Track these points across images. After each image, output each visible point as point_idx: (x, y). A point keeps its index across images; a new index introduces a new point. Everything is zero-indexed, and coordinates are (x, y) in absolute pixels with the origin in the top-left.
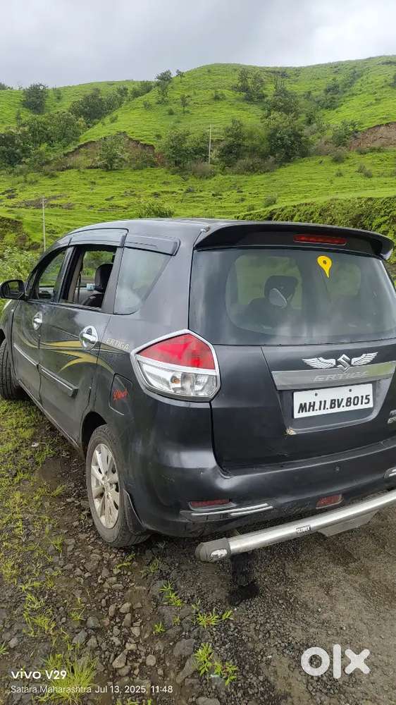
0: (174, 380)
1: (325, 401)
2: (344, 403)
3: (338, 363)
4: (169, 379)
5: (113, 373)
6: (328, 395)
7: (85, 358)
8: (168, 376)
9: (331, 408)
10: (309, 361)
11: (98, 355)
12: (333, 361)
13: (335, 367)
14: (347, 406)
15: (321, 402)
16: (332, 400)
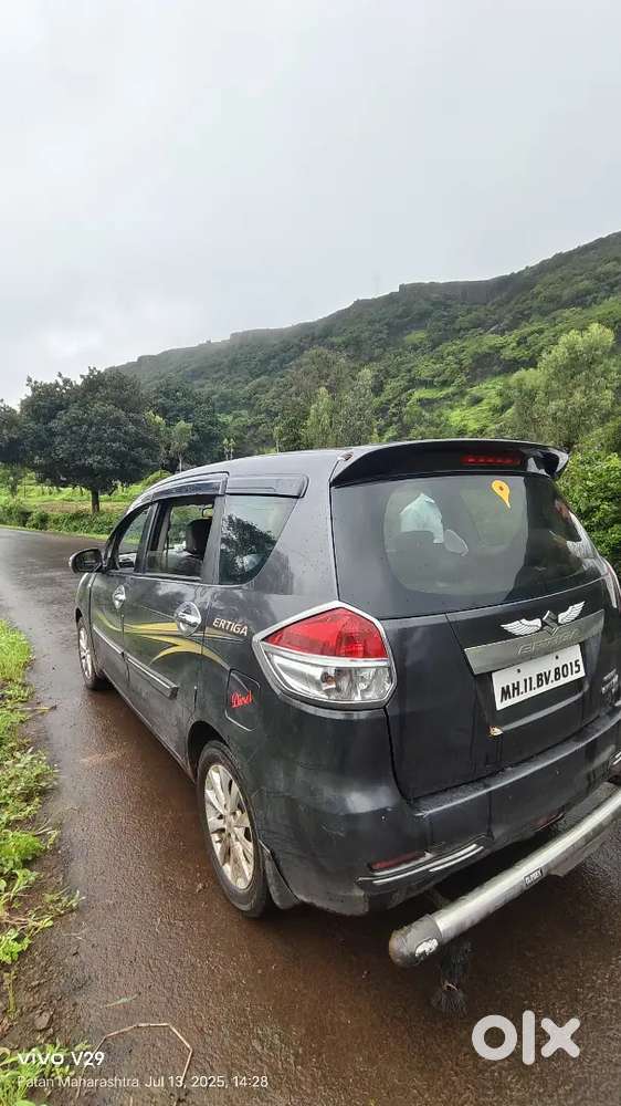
0: (326, 678)
1: (530, 679)
2: (552, 677)
3: (544, 624)
4: (318, 678)
5: (228, 669)
6: (532, 670)
7: (185, 646)
8: (317, 673)
9: (538, 686)
10: (510, 627)
11: (202, 641)
12: (537, 622)
13: (541, 629)
14: (556, 679)
15: (526, 681)
16: (538, 676)
